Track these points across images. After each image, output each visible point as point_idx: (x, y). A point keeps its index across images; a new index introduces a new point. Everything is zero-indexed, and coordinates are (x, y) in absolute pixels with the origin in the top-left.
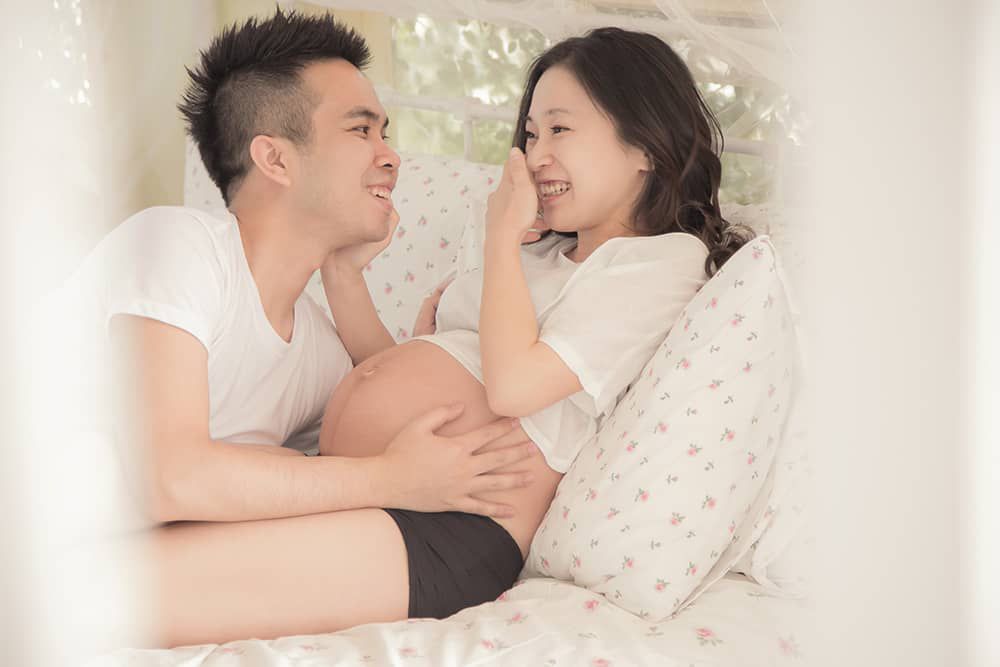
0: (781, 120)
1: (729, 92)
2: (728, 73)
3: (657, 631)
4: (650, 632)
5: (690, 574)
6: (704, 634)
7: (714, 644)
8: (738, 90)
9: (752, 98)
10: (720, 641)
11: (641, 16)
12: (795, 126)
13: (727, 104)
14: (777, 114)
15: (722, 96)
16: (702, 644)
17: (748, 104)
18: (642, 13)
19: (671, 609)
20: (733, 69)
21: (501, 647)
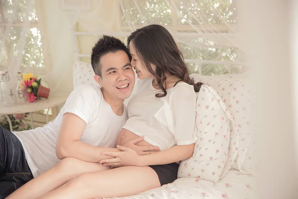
0: (229, 56)
1: (214, 50)
2: (214, 45)
3: (215, 185)
4: (214, 185)
5: (219, 168)
6: (227, 185)
7: (230, 187)
8: (216, 49)
9: (220, 51)
10: (231, 186)
11: (190, 33)
12: (232, 57)
13: (214, 53)
14: (227, 54)
15: (212, 51)
16: (227, 187)
17: (219, 52)
18: (190, 32)
19: (218, 179)
20: (215, 44)
21: (177, 192)
